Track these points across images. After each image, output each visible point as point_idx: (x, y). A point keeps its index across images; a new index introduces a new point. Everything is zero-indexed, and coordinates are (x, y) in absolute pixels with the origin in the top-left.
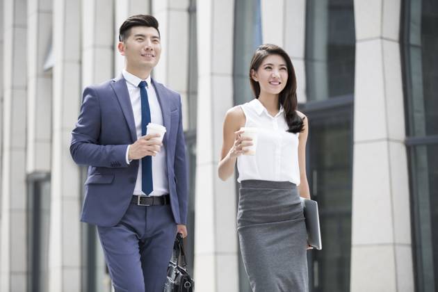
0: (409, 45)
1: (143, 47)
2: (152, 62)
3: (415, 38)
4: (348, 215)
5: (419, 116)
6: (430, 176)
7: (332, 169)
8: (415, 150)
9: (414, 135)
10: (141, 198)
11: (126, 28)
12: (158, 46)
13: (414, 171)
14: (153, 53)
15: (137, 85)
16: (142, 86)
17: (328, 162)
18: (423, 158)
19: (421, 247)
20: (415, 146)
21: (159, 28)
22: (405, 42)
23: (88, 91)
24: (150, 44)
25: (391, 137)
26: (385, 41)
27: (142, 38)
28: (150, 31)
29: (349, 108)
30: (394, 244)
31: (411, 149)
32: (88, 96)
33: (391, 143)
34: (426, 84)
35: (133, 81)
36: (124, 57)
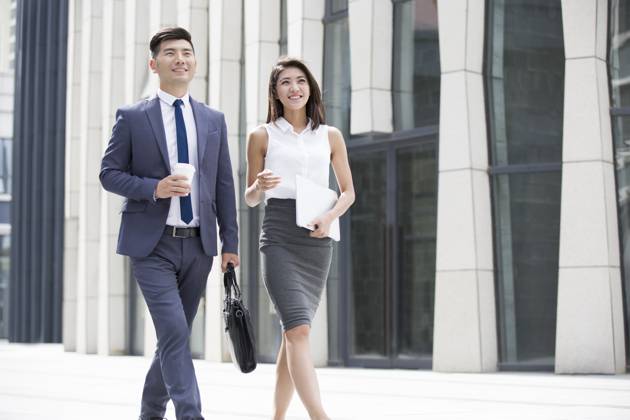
0: (492, 77)
1: (173, 61)
2: (185, 76)
3: (498, 70)
4: (434, 240)
5: (501, 146)
6: (511, 203)
7: (419, 196)
8: (497, 179)
9: (496, 164)
10: (177, 229)
11: (155, 44)
12: (191, 59)
13: (496, 199)
14: (185, 67)
15: (171, 104)
16: (177, 105)
17: (415, 190)
18: (505, 186)
19: (502, 272)
20: (497, 175)
21: (192, 40)
22: (488, 74)
23: (119, 113)
24: (181, 58)
25: (474, 167)
26: (469, 74)
27: (172, 52)
28: (182, 44)
29: (434, 138)
30: (477, 270)
31: (493, 178)
32: (120, 117)
33: (474, 172)
34: (508, 115)
35: (167, 100)
36: (157, 75)
